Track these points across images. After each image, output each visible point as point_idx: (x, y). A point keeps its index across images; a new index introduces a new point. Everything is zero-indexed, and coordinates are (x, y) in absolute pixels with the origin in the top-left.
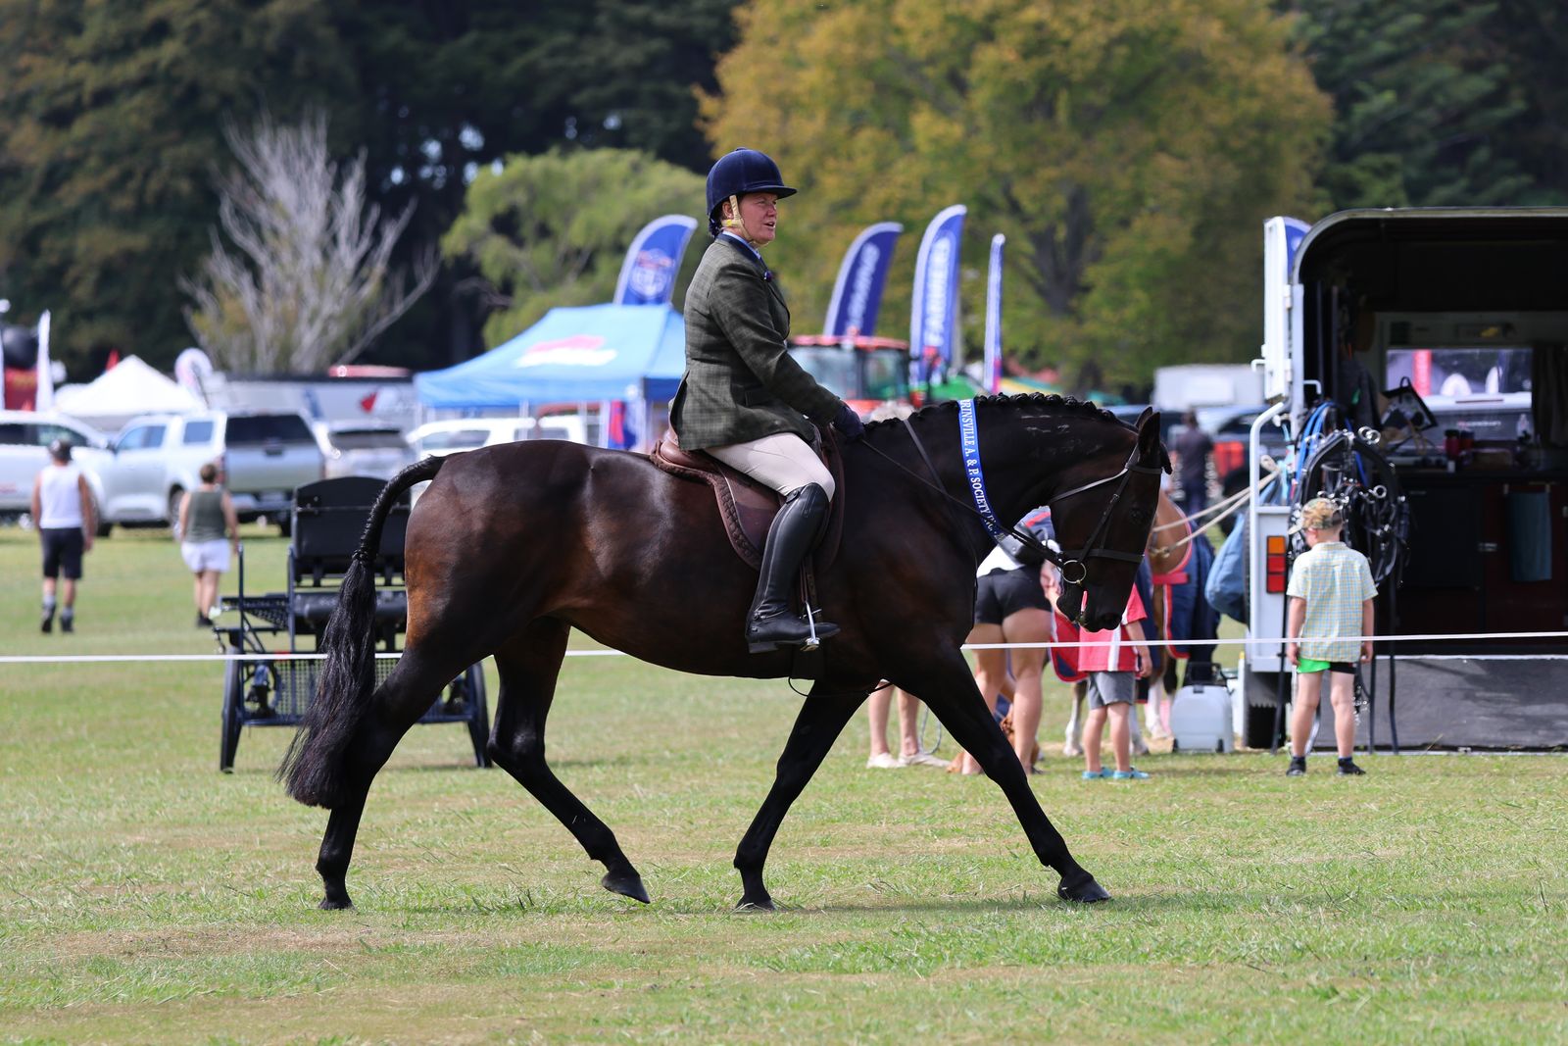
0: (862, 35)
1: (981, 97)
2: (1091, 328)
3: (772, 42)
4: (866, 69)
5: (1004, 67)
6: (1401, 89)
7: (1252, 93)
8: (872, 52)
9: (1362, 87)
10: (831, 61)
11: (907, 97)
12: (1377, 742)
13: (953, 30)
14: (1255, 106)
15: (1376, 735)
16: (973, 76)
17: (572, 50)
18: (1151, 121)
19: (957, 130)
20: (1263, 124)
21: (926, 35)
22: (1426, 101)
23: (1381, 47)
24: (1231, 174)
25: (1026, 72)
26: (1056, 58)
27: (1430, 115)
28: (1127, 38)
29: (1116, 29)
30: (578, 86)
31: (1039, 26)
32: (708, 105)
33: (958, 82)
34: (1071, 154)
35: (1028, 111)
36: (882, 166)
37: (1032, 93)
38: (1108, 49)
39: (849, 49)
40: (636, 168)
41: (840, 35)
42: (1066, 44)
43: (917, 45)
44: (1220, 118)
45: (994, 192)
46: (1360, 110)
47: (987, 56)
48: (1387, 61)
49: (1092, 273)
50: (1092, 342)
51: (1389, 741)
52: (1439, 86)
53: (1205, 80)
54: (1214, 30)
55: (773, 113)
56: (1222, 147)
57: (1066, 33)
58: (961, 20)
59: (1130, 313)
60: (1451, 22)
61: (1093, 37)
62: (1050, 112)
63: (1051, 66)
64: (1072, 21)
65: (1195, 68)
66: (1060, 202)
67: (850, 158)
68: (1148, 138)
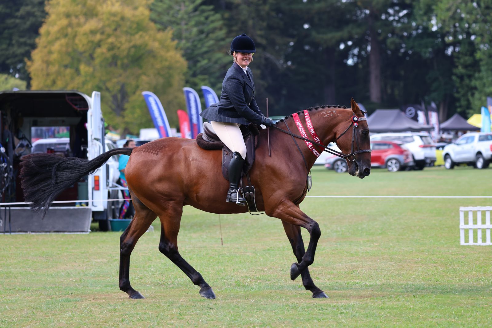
0: (67, 45)
1: (97, 61)
2: (126, 119)
3: (45, 47)
4: (68, 54)
5: (103, 53)
6: (209, 60)
7: (166, 60)
8: (70, 49)
9: (199, 58)
10: (60, 52)
11: (79, 61)
12: (6, 230)
13: (90, 44)
14: (167, 64)
15: (6, 228)
16: (95, 55)
17: (6, 49)
18: (141, 67)
19: (91, 70)
20: (170, 68)
21: (83, 45)
22: (216, 62)
23: (204, 49)
24: (161, 80)
25: (109, 55)
26: (116, 51)
27: (217, 66)
28: (135, 46)
29: (132, 44)
30: (8, 58)
31: (112, 43)
32: (29, 63)
33: (92, 57)
34: (120, 75)
35: (110, 65)
36: (72, 78)
37: (110, 60)
38: (129, 49)
39: (64, 49)
40: (6, 79)
41: (61, 46)
42: (119, 48)
43: (81, 48)
44: (158, 66)
45: (101, 85)
46: (199, 65)
47: (99, 51)
48: (206, 52)
49: (126, 106)
50: (127, 123)
51: (9, 230)
52: (219, 59)
53: (154, 57)
54: (156, 45)
55: (44, 66)
56: (159, 74)
57: (119, 45)
58: (92, 42)
59: (136, 115)
60: (222, 43)
61: (126, 46)
62: (116, 65)
63: (115, 54)
64: (121, 42)
65: (152, 54)
66: (118, 87)
67: (64, 76)
68: (140, 71)
